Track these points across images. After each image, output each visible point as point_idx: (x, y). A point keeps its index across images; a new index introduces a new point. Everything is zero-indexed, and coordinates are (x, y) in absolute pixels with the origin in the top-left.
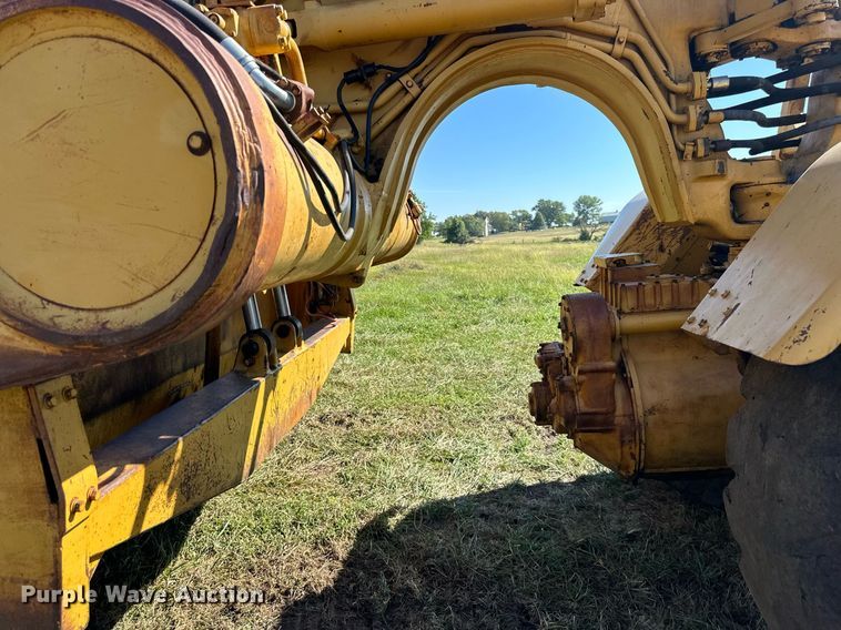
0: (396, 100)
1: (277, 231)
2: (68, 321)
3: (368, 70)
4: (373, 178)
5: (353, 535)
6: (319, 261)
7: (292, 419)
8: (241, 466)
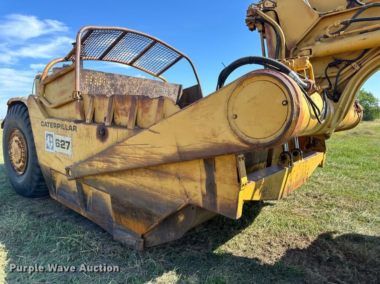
0: (349, 72)
1: (301, 123)
2: (251, 141)
3: (338, 62)
4: (336, 101)
5: (316, 236)
6: (312, 130)
7: (296, 186)
8: (278, 194)
